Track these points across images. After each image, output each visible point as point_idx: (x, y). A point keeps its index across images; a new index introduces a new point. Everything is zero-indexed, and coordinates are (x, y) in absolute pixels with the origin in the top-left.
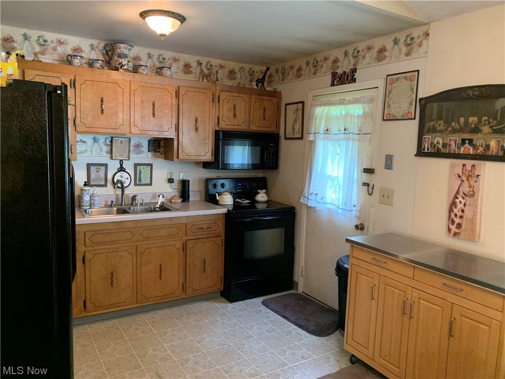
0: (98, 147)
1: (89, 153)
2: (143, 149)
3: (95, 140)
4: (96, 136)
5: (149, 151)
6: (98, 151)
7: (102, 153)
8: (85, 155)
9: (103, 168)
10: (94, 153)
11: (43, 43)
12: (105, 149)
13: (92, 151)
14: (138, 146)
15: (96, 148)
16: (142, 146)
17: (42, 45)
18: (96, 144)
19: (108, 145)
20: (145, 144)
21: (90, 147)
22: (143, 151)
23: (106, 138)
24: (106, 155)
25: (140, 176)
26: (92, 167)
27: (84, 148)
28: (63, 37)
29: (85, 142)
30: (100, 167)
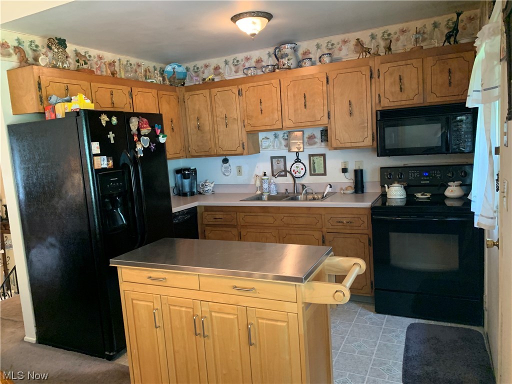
0: (278, 142)
1: (272, 148)
2: (316, 140)
3: (276, 136)
4: (276, 132)
5: (322, 142)
6: (279, 145)
7: (282, 147)
8: (269, 149)
9: (282, 160)
10: (275, 147)
11: (236, 63)
12: (284, 143)
13: (274, 146)
14: (311, 137)
15: (277, 144)
16: (315, 137)
17: (236, 65)
18: (276, 139)
19: (286, 139)
20: (318, 135)
21: (272, 143)
22: (317, 142)
23: (284, 133)
24: (285, 148)
25: (314, 166)
26: (273, 160)
27: (267, 144)
28: (248, 54)
29: (268, 139)
30: (279, 159)
